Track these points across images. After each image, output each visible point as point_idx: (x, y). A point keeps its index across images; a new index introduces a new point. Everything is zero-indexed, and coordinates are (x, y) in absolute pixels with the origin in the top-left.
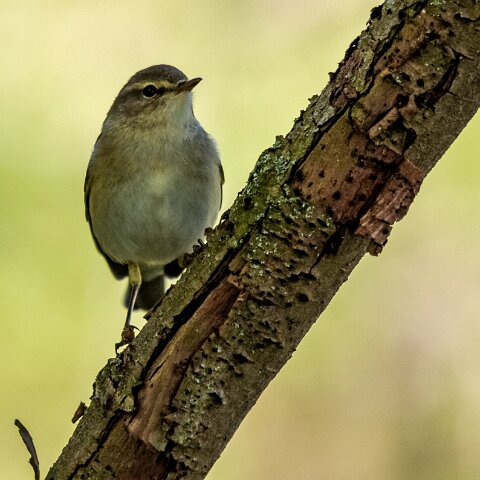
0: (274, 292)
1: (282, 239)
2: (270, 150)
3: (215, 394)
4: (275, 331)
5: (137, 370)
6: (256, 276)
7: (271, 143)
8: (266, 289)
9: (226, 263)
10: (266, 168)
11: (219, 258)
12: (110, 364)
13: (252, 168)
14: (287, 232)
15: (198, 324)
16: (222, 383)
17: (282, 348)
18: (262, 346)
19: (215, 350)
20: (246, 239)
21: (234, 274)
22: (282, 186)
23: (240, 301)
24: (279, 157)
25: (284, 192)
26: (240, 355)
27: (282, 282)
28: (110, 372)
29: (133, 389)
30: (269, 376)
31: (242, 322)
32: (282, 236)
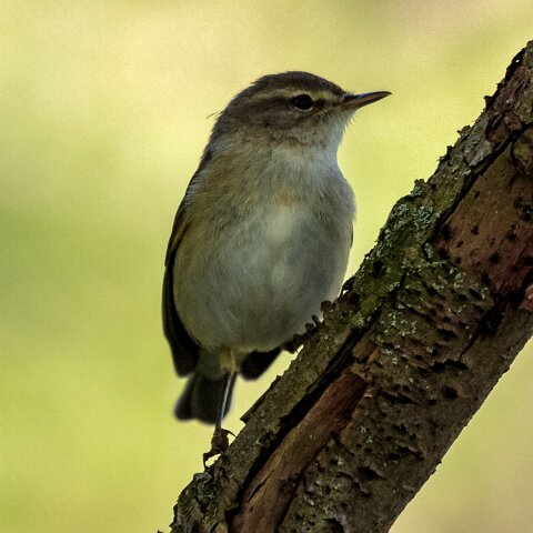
0: (414, 385)
1: (423, 316)
2: (407, 199)
3: (334, 519)
4: (414, 436)
5: (232, 488)
6: (388, 364)
7: (408, 189)
8: (401, 382)
9: (348, 347)
10: (402, 223)
11: (339, 340)
12: (197, 480)
13: (383, 222)
14: (429, 306)
15: (311, 428)
16: (344, 505)
17: (422, 459)
18: (397, 457)
19: (335, 462)
20: (376, 315)
21: (359, 363)
22: (423, 246)
23: (367, 398)
24: (418, 208)
25: (426, 254)
26: (368, 468)
27: (423, 372)
28: (197, 491)
29: (227, 513)
30: (406, 496)
31: (370, 425)
32: (423, 312)
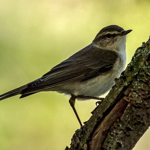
0: (142, 103)
1: (145, 82)
2: (140, 48)
3: (119, 143)
4: (142, 118)
5: (88, 134)
6: (135, 97)
7: (141, 45)
8: (138, 102)
9: (123, 92)
10: (139, 55)
11: (120, 90)
12: (77, 132)
13: (133, 55)
14: (147, 80)
15: (112, 115)
16: (122, 138)
17: (145, 125)
18: (137, 124)
19: (119, 126)
20: (131, 82)
21: (126, 96)
22: (145, 62)
23: (128, 107)
24: (143, 51)
25: (146, 64)
26: (129, 127)
27: (145, 99)
28: (78, 134)
29: (87, 141)
30: (140, 136)
31: (129, 115)
32: (145, 81)
